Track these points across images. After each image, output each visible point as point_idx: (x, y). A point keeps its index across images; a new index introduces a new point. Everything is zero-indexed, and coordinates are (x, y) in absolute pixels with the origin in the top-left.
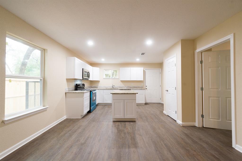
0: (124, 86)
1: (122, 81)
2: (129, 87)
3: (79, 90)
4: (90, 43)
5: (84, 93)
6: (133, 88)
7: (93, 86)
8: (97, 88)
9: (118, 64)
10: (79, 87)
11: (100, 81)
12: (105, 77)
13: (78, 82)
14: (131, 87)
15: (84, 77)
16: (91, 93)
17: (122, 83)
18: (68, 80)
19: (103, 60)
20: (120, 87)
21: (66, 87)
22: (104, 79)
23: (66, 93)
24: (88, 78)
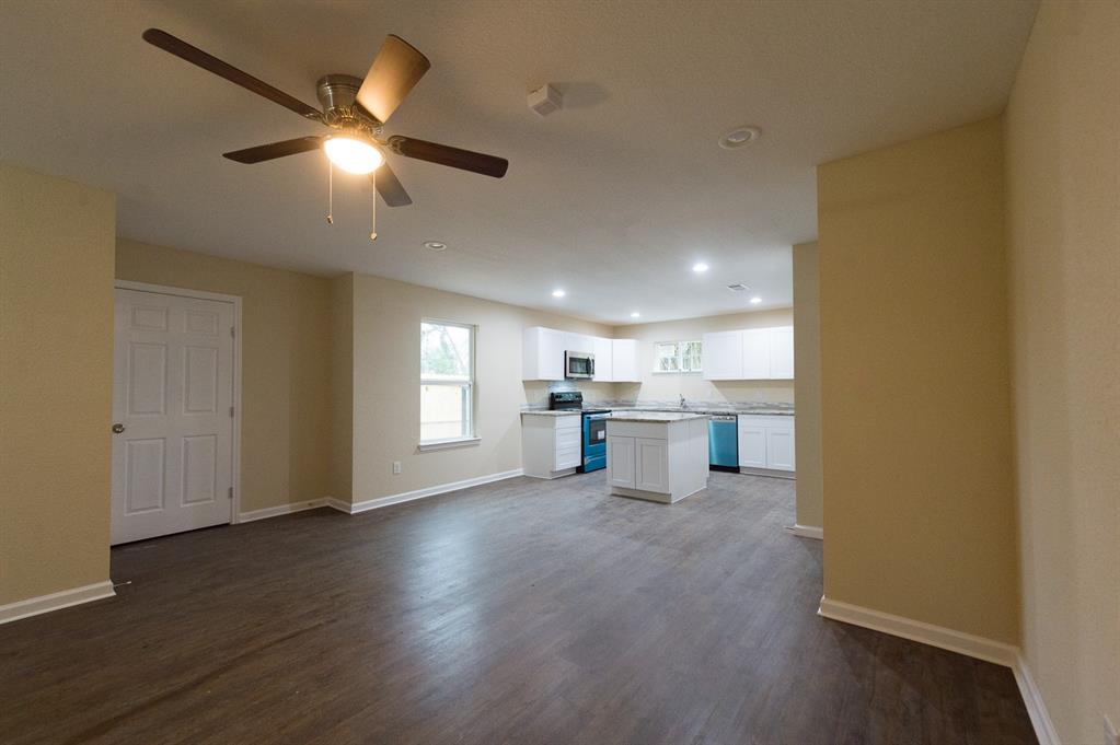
0: (725, 400)
1: (719, 383)
2: (747, 406)
3: (558, 408)
4: (559, 294)
5: (555, 416)
6: (763, 408)
7: (623, 398)
8: (634, 406)
9: (702, 318)
10: (560, 402)
11: (640, 383)
12: (658, 369)
13: (558, 390)
14: (755, 405)
15: (569, 375)
16: (586, 420)
17: (715, 389)
18: (528, 384)
19: (635, 316)
20: (709, 405)
21: (520, 401)
22: (655, 374)
23: (522, 415)
24: (586, 376)
